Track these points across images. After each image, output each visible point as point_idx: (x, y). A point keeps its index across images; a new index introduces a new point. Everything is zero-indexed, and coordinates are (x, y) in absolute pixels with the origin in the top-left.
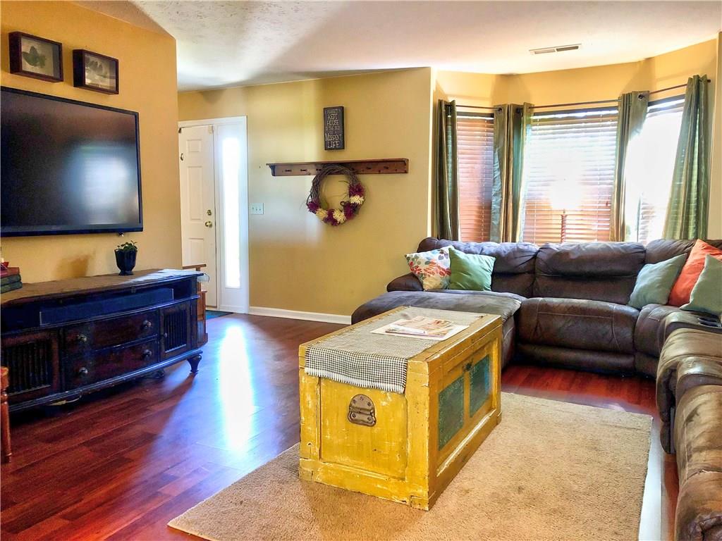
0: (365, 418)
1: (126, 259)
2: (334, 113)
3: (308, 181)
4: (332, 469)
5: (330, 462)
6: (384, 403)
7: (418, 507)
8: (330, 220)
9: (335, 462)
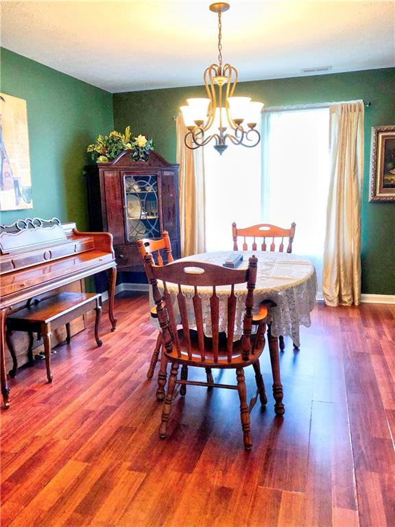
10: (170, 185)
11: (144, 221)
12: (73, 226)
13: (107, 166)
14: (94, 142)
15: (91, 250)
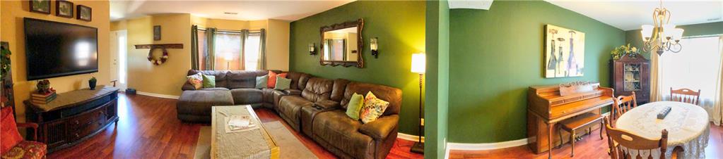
1: (92, 84)
2: (157, 28)
3: (148, 51)
8: (156, 63)
10: (647, 69)
11: (634, 83)
12: (599, 84)
13: (617, 60)
14: (614, 50)
15: (603, 95)
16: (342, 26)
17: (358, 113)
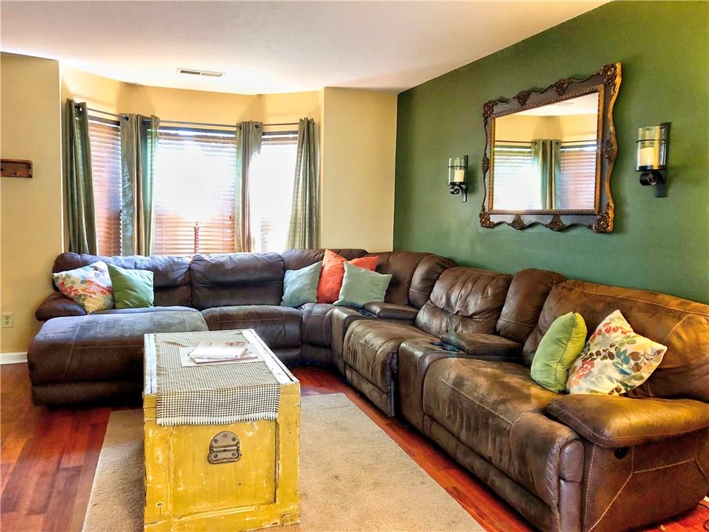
0: (229, 455)
4: (189, 522)
5: (184, 516)
6: (250, 434)
7: (290, 523)
9: (191, 514)
16: (552, 93)
17: (560, 370)
